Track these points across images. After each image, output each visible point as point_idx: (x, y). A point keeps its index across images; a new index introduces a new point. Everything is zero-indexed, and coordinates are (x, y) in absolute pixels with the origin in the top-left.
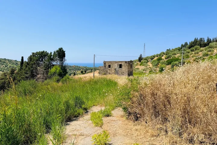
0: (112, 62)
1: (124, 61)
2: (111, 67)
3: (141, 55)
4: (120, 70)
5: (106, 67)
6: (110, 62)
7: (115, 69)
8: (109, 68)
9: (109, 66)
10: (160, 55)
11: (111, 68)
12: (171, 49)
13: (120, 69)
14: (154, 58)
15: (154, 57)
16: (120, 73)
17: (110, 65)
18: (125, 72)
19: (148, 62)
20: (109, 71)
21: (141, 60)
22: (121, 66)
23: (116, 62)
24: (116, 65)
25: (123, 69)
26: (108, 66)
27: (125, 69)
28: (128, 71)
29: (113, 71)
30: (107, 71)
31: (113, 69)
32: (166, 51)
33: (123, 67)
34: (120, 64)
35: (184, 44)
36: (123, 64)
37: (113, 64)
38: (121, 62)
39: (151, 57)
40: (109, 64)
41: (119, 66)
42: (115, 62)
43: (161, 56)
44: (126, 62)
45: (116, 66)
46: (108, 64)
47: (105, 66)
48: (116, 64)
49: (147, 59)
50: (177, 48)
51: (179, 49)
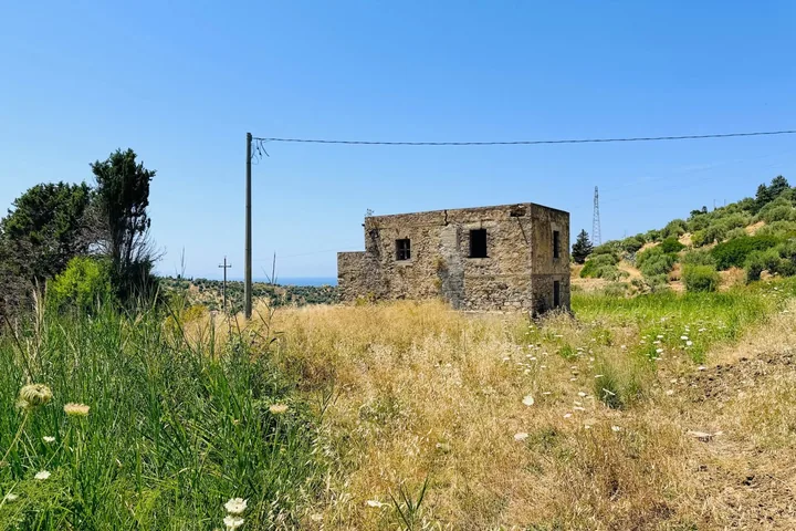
0: (416, 216)
1: (501, 208)
2: (414, 251)
3: (583, 233)
4: (478, 274)
5: (384, 253)
6: (406, 217)
7: (442, 268)
8: (403, 263)
9: (403, 249)
10: (667, 233)
11: (413, 259)
12: (710, 210)
13: (478, 261)
14: (640, 247)
15: (641, 240)
16: (475, 292)
17: (407, 241)
18: (511, 285)
19: (618, 261)
20: (397, 281)
21: (586, 254)
22: (478, 244)
23: (445, 218)
24: (448, 235)
25: (501, 265)
26: (393, 246)
27: (510, 260)
28: (534, 276)
29: (430, 282)
30: (387, 282)
31: (424, 268)
32: (690, 216)
33: (497, 249)
34: (477, 226)
35: (769, 184)
36: (492, 226)
37: (425, 234)
38: (483, 211)
39: (628, 240)
40: (402, 236)
41: (466, 243)
42: (438, 214)
43: (674, 235)
44: (517, 211)
45: (446, 245)
46: (394, 236)
47: (374, 250)
48: (443, 231)
49: (612, 249)
50: (740, 203)
51: (753, 207)
